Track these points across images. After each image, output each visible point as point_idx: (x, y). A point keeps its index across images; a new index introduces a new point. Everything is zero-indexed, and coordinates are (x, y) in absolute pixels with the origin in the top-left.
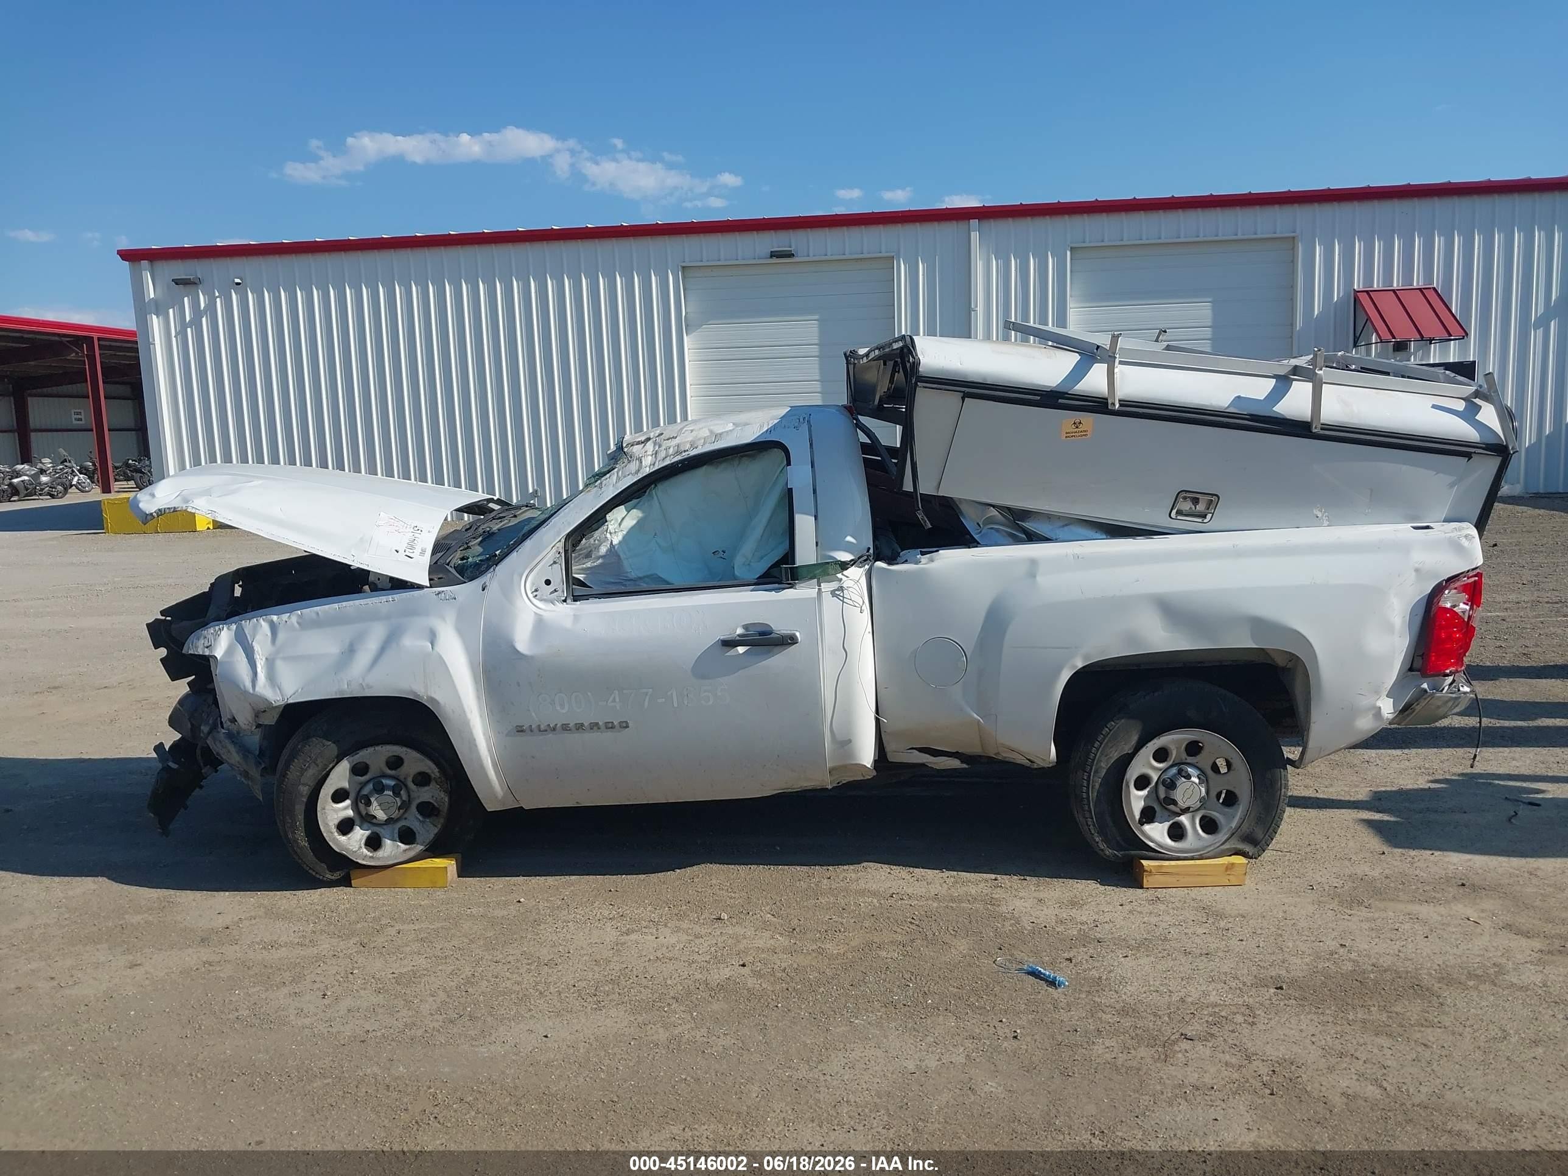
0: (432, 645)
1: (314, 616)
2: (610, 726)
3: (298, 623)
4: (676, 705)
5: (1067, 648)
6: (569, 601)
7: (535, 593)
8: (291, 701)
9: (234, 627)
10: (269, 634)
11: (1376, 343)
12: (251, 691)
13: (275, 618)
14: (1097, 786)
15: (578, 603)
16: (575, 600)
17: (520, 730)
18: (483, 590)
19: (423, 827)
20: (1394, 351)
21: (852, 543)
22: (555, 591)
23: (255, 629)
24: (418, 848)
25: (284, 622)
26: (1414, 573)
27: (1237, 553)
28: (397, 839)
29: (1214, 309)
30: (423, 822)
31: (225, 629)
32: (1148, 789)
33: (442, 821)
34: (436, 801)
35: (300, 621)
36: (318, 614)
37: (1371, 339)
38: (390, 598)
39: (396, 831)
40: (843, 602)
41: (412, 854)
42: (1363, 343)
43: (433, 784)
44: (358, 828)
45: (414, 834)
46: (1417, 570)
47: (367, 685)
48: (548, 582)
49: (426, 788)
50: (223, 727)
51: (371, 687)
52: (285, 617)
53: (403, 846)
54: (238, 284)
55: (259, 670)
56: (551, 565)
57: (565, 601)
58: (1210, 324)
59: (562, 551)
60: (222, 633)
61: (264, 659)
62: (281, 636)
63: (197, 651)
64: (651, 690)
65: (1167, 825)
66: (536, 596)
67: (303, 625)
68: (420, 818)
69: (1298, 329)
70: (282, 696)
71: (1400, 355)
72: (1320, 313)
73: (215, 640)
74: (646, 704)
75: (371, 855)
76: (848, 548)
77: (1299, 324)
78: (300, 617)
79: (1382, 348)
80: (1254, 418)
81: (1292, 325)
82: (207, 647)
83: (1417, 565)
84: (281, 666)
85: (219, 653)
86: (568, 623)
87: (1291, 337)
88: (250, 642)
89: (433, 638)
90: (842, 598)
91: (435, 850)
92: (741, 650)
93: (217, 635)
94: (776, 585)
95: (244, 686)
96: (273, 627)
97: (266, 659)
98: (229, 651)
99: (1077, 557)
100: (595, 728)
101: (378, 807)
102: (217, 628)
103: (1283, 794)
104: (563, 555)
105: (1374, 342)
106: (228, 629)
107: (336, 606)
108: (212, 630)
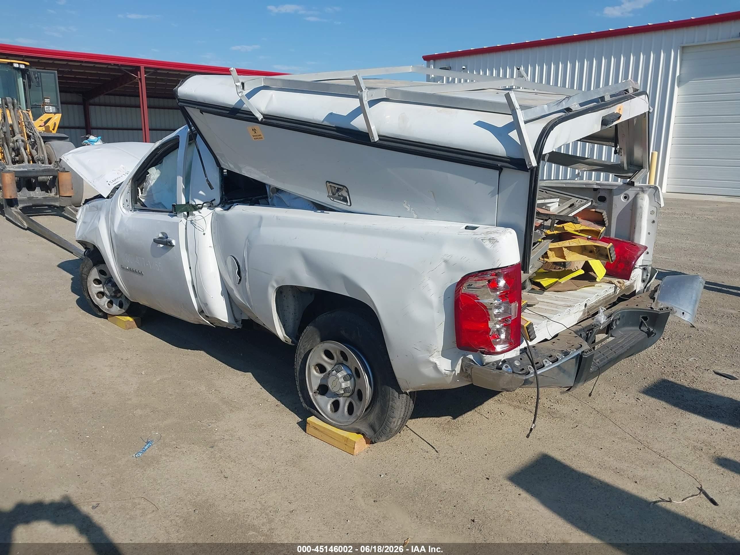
2: (139, 273)
4: (151, 268)
5: (269, 274)
7: (123, 206)
14: (300, 363)
16: (134, 211)
17: (122, 267)
21: (202, 195)
22: (128, 205)
24: (124, 311)
26: (444, 264)
27: (345, 229)
28: (118, 305)
32: (324, 374)
39: (118, 302)
40: (195, 227)
41: (121, 313)
44: (105, 297)
45: (122, 304)
46: (446, 261)
48: (127, 201)
53: (119, 308)
54: (464, 69)
56: (127, 193)
57: (131, 210)
59: (130, 187)
64: (144, 258)
65: (332, 400)
74: (144, 265)
75: (110, 310)
76: (200, 197)
80: (339, 129)
83: (445, 258)
90: (194, 225)
91: (128, 313)
92: (161, 246)
94: (173, 214)
99: (278, 218)
100: (136, 272)
101: (107, 290)
103: (390, 405)
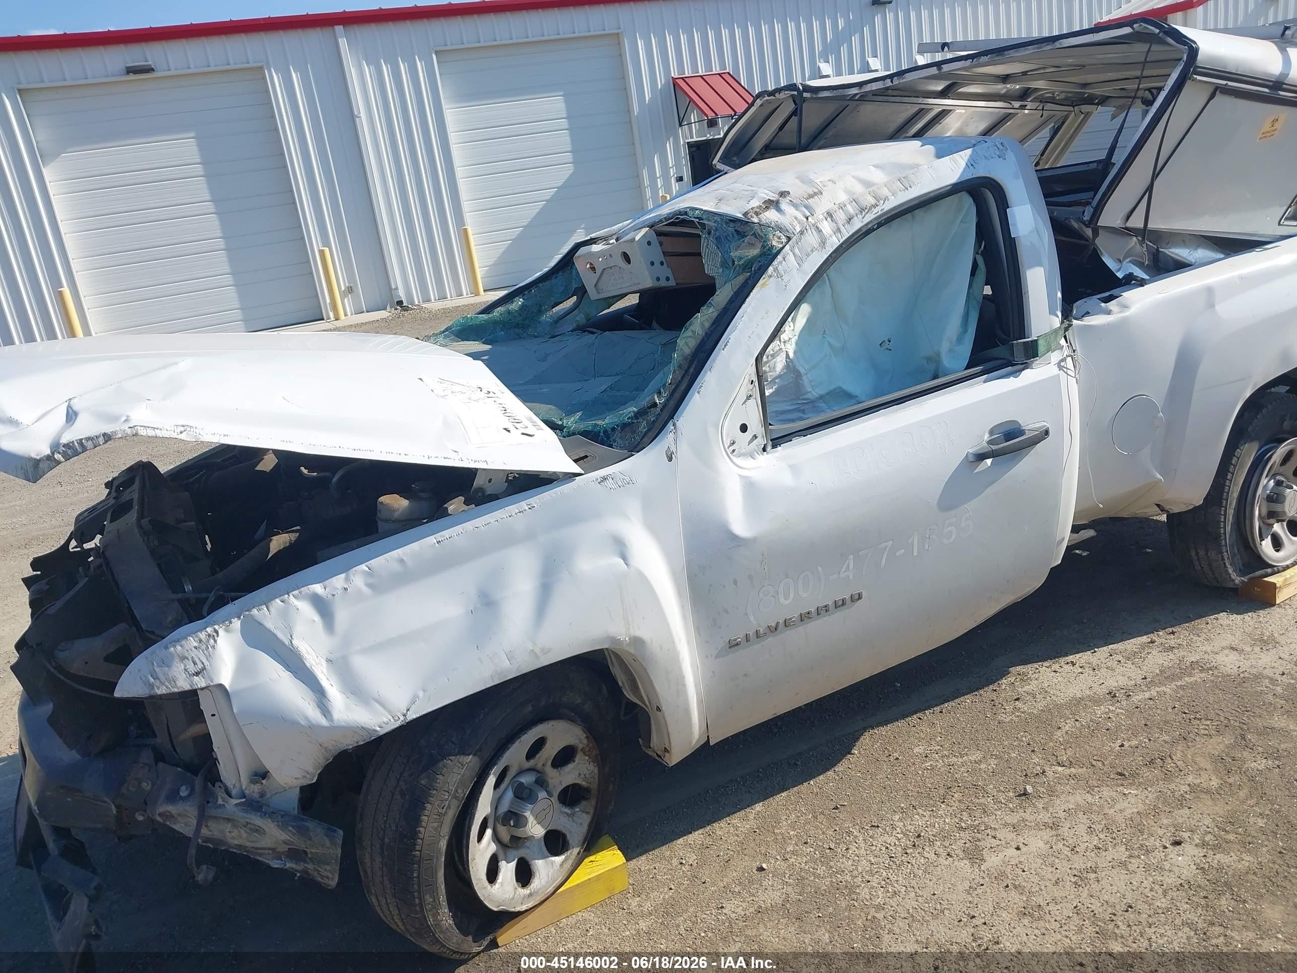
0: (624, 558)
1: (396, 567)
2: (840, 605)
3: (369, 585)
4: (915, 553)
5: (1240, 380)
6: (769, 448)
7: (732, 448)
8: (412, 716)
9: (237, 624)
10: (317, 618)
11: (695, 122)
12: (324, 722)
13: (318, 588)
14: (1231, 518)
15: (779, 448)
16: (774, 447)
17: (733, 645)
18: (670, 459)
19: (573, 821)
20: (708, 127)
22: (755, 437)
23: (286, 616)
24: (574, 851)
25: (340, 592)
28: (549, 854)
29: (566, 102)
30: (573, 815)
31: (221, 632)
33: (593, 802)
34: (584, 780)
35: (370, 581)
36: (402, 561)
37: (691, 120)
38: (524, 505)
39: (545, 845)
41: (569, 865)
42: (685, 123)
43: (579, 758)
44: (504, 862)
45: (564, 836)
47: (542, 650)
48: (744, 428)
49: (571, 766)
50: (230, 796)
51: (549, 650)
52: (338, 581)
53: (558, 859)
55: (325, 683)
56: (744, 403)
57: (764, 450)
58: (565, 116)
59: (755, 379)
60: (219, 640)
61: (324, 662)
62: (342, 616)
63: (176, 686)
64: (891, 542)
65: (1270, 538)
66: (734, 451)
67: (378, 585)
68: (568, 811)
69: (636, 114)
70: (390, 712)
71: (713, 130)
72: (650, 99)
73: (209, 657)
74: (883, 562)
75: (528, 892)
77: (636, 110)
78: (371, 573)
79: (699, 125)
81: (629, 111)
82: (197, 674)
84: (362, 664)
85: (225, 676)
86: (787, 479)
87: (630, 122)
88: (287, 642)
89: (621, 548)
91: (590, 846)
92: (989, 461)
93: (208, 647)
94: (1010, 369)
95: (307, 719)
96: (322, 606)
97: (329, 661)
98: (243, 667)
100: (823, 612)
101: (534, 823)
102: (202, 635)
104: (757, 384)
105: (693, 121)
106: (227, 631)
107: (432, 540)
108: (192, 642)
